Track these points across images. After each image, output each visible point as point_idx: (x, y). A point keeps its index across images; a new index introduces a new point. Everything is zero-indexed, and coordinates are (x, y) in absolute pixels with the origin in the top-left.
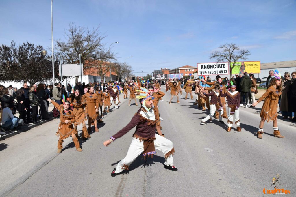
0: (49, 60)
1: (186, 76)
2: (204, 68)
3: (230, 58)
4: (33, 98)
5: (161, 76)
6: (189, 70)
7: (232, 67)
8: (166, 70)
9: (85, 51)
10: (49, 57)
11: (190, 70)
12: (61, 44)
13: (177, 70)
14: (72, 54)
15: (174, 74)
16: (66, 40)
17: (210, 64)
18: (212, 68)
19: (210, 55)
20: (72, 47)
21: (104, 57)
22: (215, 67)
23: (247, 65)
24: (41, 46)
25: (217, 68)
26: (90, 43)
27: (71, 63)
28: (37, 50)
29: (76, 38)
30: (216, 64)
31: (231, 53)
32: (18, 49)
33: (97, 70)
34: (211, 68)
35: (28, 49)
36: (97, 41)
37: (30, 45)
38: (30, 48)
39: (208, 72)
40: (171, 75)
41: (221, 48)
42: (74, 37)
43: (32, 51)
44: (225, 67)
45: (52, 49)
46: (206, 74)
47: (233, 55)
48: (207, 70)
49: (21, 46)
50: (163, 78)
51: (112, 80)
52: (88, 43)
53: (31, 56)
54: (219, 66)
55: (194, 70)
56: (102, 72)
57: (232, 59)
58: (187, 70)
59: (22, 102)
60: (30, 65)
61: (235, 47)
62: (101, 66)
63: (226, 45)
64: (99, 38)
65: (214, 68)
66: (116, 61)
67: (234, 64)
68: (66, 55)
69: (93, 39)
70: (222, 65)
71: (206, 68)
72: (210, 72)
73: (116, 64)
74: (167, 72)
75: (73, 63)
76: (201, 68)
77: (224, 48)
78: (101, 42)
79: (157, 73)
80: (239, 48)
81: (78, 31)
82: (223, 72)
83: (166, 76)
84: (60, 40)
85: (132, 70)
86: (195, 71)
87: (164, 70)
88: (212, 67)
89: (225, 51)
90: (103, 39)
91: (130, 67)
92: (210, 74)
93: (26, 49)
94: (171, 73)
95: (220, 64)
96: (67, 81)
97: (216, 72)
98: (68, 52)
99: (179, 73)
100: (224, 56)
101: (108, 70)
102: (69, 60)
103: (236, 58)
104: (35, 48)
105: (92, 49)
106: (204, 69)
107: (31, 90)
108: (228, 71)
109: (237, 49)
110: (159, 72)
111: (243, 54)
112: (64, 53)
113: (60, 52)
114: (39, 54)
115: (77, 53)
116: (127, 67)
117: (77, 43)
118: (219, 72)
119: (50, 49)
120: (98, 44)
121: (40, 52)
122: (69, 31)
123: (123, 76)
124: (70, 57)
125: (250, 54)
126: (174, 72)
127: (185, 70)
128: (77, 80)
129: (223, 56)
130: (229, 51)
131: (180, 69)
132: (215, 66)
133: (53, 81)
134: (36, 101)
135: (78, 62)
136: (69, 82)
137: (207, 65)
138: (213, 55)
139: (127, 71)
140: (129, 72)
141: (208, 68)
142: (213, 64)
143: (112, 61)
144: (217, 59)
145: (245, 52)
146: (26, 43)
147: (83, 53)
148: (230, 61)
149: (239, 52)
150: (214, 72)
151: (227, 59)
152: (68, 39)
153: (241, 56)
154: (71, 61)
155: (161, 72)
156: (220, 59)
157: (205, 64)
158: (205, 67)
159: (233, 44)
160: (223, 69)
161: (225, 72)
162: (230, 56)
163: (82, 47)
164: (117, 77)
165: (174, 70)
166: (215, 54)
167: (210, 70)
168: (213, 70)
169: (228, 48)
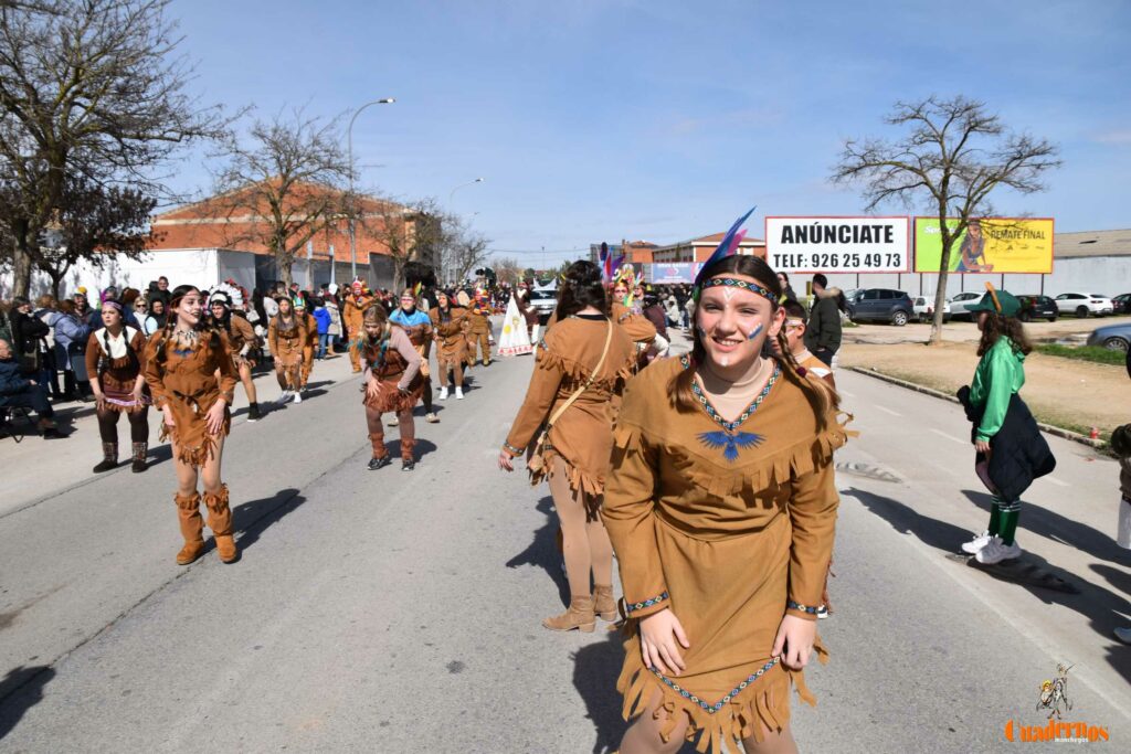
2: (798, 241)
3: (945, 182)
8: (643, 246)
13: (685, 248)
15: (671, 265)
18: (834, 241)
22: (848, 239)
25: (856, 241)
30: (851, 223)
34: (826, 241)
40: (656, 270)
44: (891, 238)
46: (802, 269)
47: (963, 162)
48: (807, 249)
54: (863, 236)
55: (752, 249)
63: (928, 106)
65: (841, 240)
67: (964, 215)
71: (805, 241)
72: (822, 260)
74: (645, 257)
76: (784, 241)
80: (998, 122)
82: (884, 260)
88: (831, 235)
94: (663, 261)
95: (871, 222)
97: (851, 262)
99: (691, 259)
106: (795, 244)
108: (904, 260)
111: (1013, 165)
118: (862, 259)
126: (673, 255)
129: (904, 167)
130: (941, 143)
131: (697, 246)
137: (812, 228)
138: (853, 161)
141: (813, 240)
142: (838, 223)
144: (874, 184)
145: (1027, 151)
149: (995, 150)
150: (841, 261)
151: (927, 184)
153: (1006, 173)
157: (802, 223)
158: (801, 235)
159: (969, 98)
161: (893, 260)
165: (673, 250)
166: (863, 152)
167: (825, 248)
168: (837, 248)
169: (939, 126)
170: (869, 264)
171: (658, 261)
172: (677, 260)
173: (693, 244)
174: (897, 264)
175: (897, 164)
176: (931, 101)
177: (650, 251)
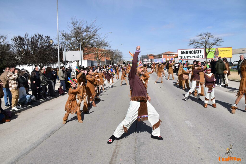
0: (55, 48)
1: (168, 60)
2: (184, 54)
3: (206, 45)
4: (43, 79)
5: (147, 61)
6: (170, 55)
7: (207, 52)
8: (151, 55)
9: (84, 40)
10: (55, 45)
11: (172, 55)
12: (65, 35)
13: (160, 55)
14: (73, 43)
15: (158, 59)
16: (69, 31)
17: (188, 50)
18: (190, 53)
19: (189, 43)
20: (74, 37)
21: (100, 44)
23: (221, 51)
24: (48, 36)
25: (194, 53)
26: (89, 33)
27: (73, 50)
28: (46, 40)
29: (77, 29)
30: (193, 50)
31: (206, 41)
32: (30, 39)
33: (94, 56)
34: (189, 54)
35: (38, 38)
36: (94, 31)
37: (40, 36)
38: (40, 38)
39: (187, 57)
40: (155, 60)
41: (198, 36)
42: (75, 29)
43: (41, 40)
44: (201, 52)
45: (57, 39)
46: (185, 59)
47: (208, 42)
49: (33, 37)
50: (149, 63)
51: (106, 64)
52: (87, 33)
53: (41, 44)
54: (196, 52)
55: (174, 55)
56: (98, 57)
57: (207, 46)
58: (169, 55)
59: (34, 82)
60: (40, 52)
61: (210, 35)
62: (97, 52)
64: (96, 29)
65: (192, 53)
66: (110, 48)
67: (209, 50)
68: (69, 43)
69: (91, 30)
70: (198, 51)
72: (188, 57)
73: (109, 50)
74: (152, 57)
75: (75, 50)
76: (181, 54)
77: (201, 37)
78: (97, 33)
79: (143, 58)
80: (213, 36)
81: (78, 24)
82: (200, 56)
83: (151, 60)
84: (64, 31)
85: (123, 55)
86: (176, 56)
87: (149, 55)
88: (190, 52)
89: (202, 39)
90: (99, 30)
91: (121, 53)
92: (188, 59)
93: (37, 39)
94: (156, 58)
95: (197, 50)
96: (70, 65)
97: (194, 57)
98: (71, 41)
99: (162, 58)
100: (201, 43)
101: (103, 56)
102: (71, 48)
103: (211, 45)
104: (44, 38)
105: (90, 38)
107: (41, 72)
108: (204, 56)
109: (211, 37)
110: (145, 57)
111: (217, 41)
112: (67, 42)
113: (64, 41)
114: (47, 43)
115: (77, 42)
116: (119, 53)
117: (78, 34)
118: (196, 56)
119: (56, 39)
120: (95, 34)
121: (48, 41)
122: (71, 24)
123: (115, 61)
124: (72, 45)
125: (224, 41)
126: (158, 57)
127: (167, 55)
128: (78, 64)
129: (199, 43)
130: (205, 39)
131: (163, 55)
132: (193, 51)
133: (58, 65)
134: (45, 82)
135: (78, 49)
136: (72, 65)
137: (186, 51)
138: (192, 43)
139: (119, 56)
140: (120, 57)
141: (186, 54)
142: (191, 50)
143: (107, 48)
144: (195, 46)
145: (218, 40)
146: (37, 34)
147: (83, 42)
148: (206, 48)
149: (214, 40)
150: (192, 57)
151: (203, 45)
152: (71, 30)
153: (215, 43)
154: (73, 49)
155: (147, 57)
156: (197, 46)
157: (184, 50)
158: (184, 53)
159: (208, 33)
160: (199, 54)
161: (202, 56)
162: (206, 44)
163: (82, 37)
164: (111, 61)
165: (158, 56)
166: (193, 41)
167: (189, 55)
168: (191, 55)
169: (204, 36)
170: (197, 57)
171: (155, 58)
172: (159, 58)
173: (162, 54)
174: (203, 57)
175: (198, 43)
176: (203, 33)
177: (153, 56)
